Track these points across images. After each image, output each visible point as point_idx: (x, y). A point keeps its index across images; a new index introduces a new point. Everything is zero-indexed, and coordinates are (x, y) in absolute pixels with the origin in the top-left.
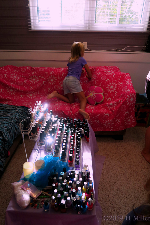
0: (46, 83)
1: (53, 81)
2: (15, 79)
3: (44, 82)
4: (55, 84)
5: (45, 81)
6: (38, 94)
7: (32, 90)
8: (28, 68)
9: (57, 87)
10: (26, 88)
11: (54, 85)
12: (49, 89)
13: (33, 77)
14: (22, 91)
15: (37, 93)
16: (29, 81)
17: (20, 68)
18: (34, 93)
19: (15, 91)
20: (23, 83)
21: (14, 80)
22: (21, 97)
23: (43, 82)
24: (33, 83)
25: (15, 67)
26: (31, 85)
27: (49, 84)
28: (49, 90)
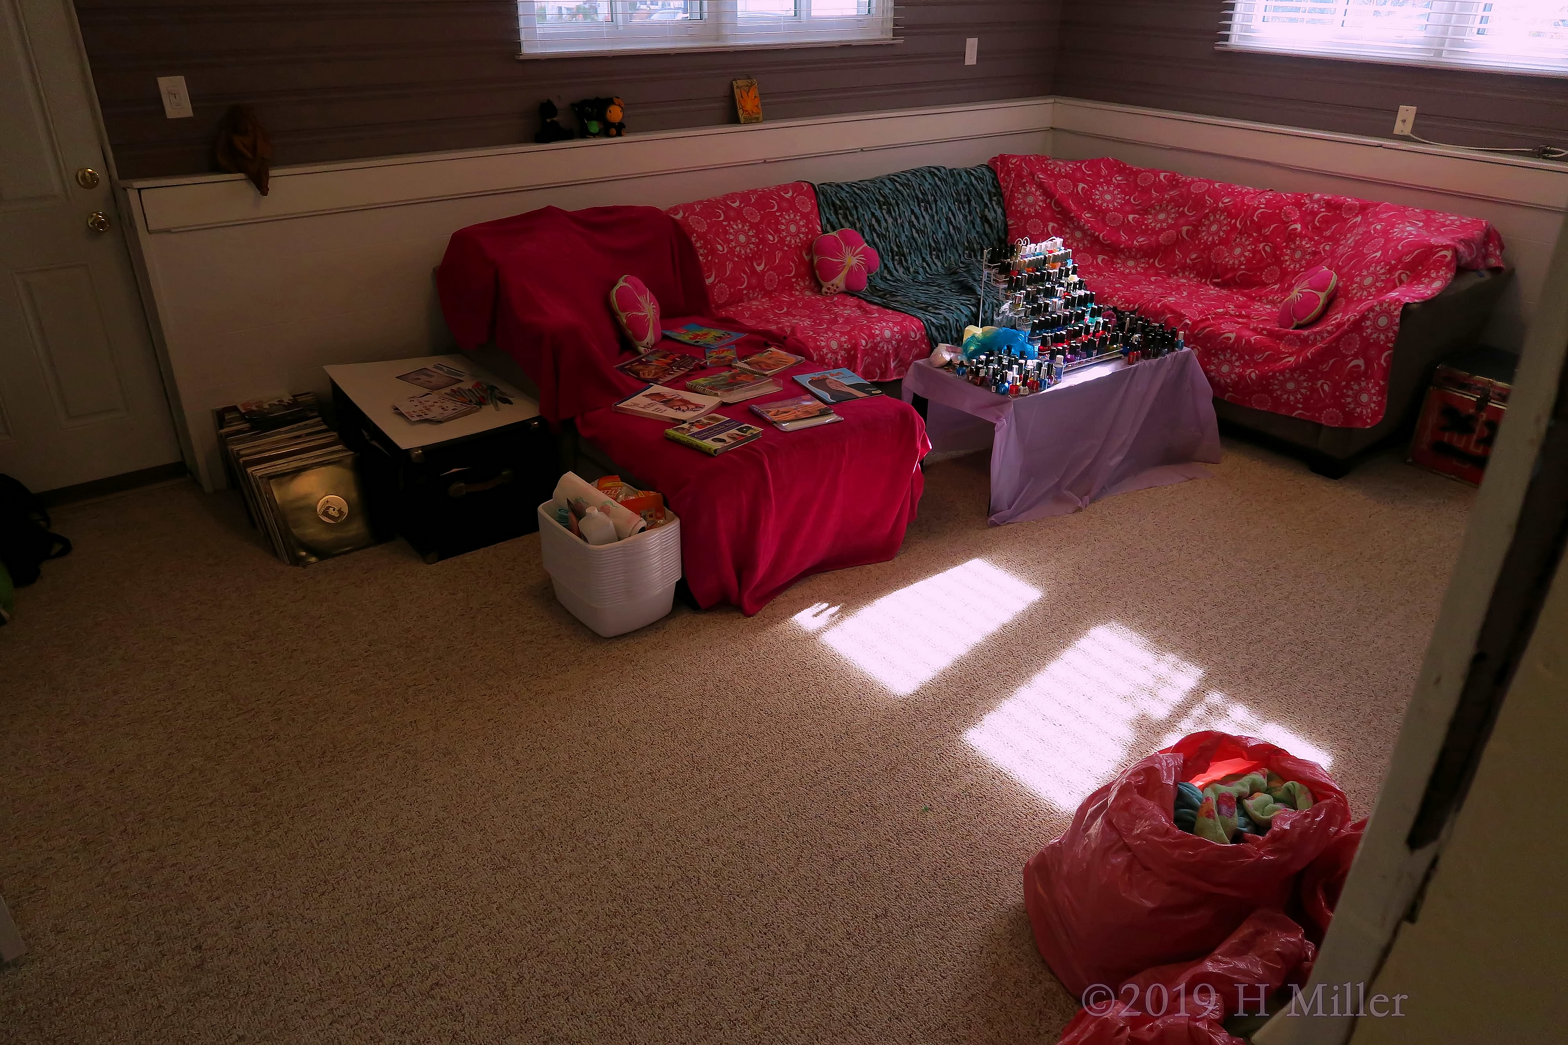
0: (1194, 233)
1: (1216, 233)
2: (1105, 205)
3: (1188, 231)
4: (1220, 243)
5: (1194, 226)
6: (1153, 265)
7: (1140, 249)
8: (1162, 176)
9: (1219, 254)
10: (1124, 237)
11: (1214, 244)
12: (1194, 256)
13: (1161, 206)
14: (1108, 245)
15: (1151, 261)
16: (1145, 219)
17: (1136, 173)
18: (1143, 260)
19: (1089, 238)
20: (1124, 221)
21: (1100, 206)
22: (1099, 261)
23: (1185, 228)
24: (1153, 229)
25: (1125, 165)
26: (1143, 233)
27: (1200, 240)
28: (1191, 260)
